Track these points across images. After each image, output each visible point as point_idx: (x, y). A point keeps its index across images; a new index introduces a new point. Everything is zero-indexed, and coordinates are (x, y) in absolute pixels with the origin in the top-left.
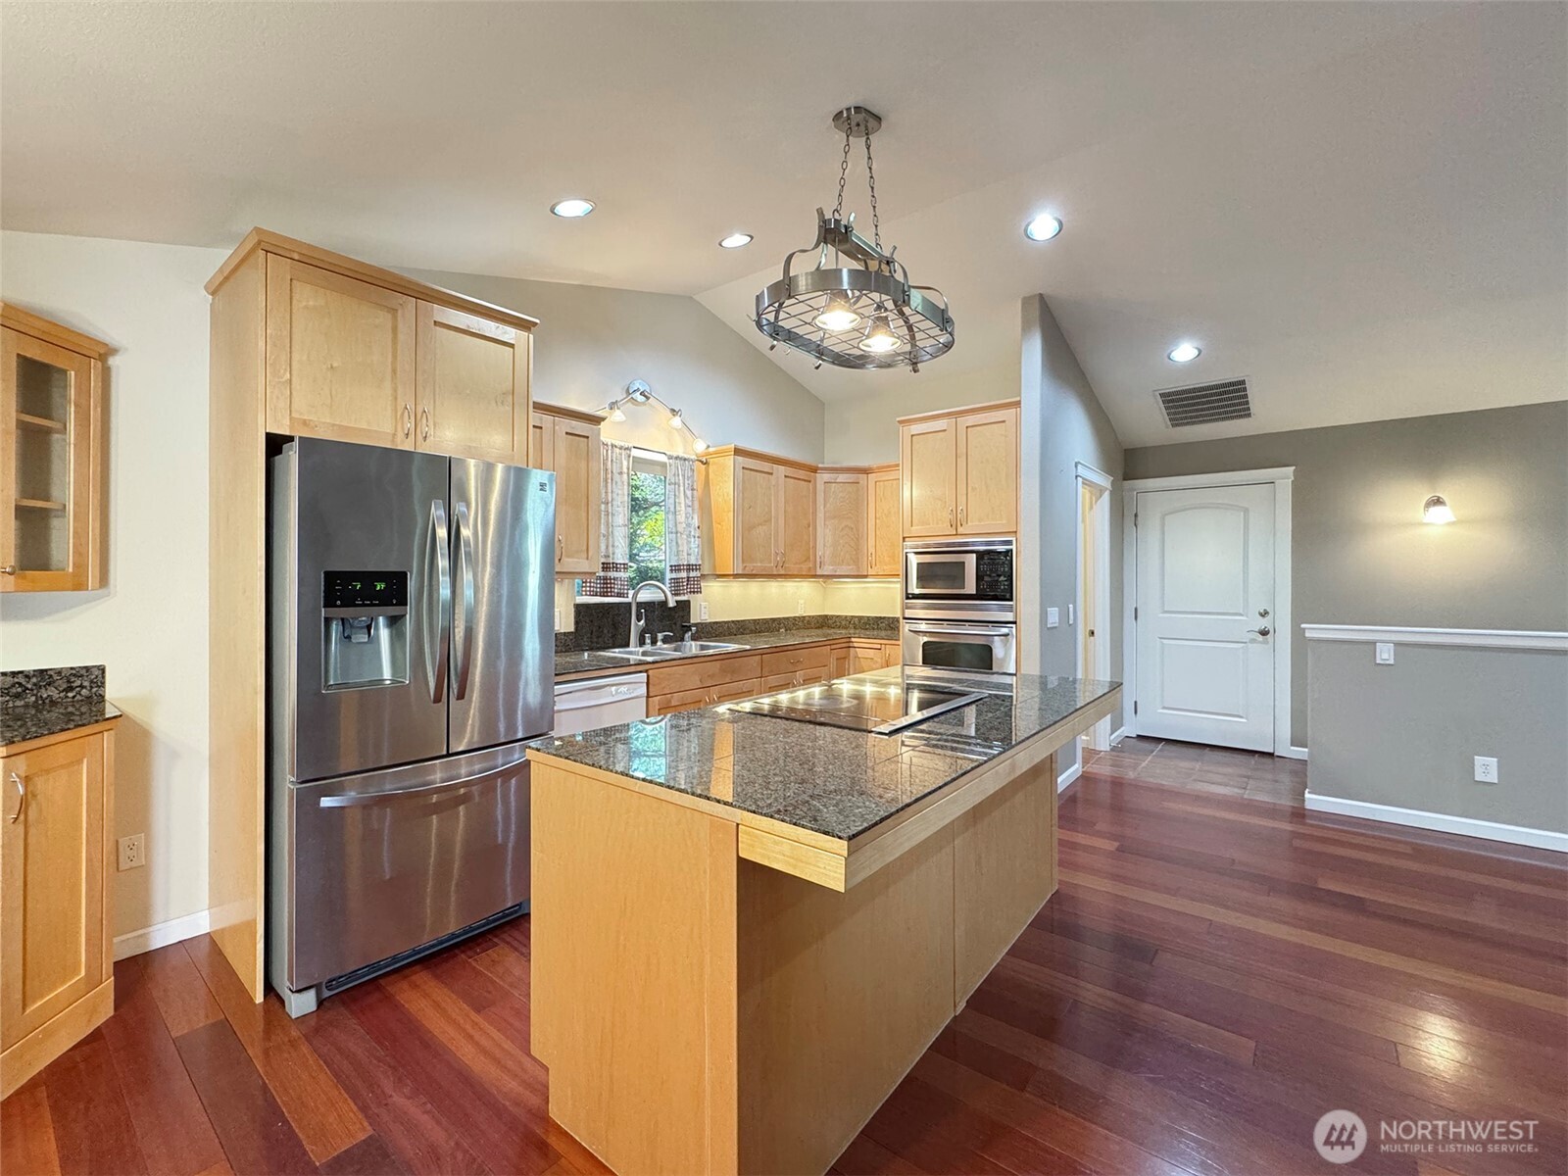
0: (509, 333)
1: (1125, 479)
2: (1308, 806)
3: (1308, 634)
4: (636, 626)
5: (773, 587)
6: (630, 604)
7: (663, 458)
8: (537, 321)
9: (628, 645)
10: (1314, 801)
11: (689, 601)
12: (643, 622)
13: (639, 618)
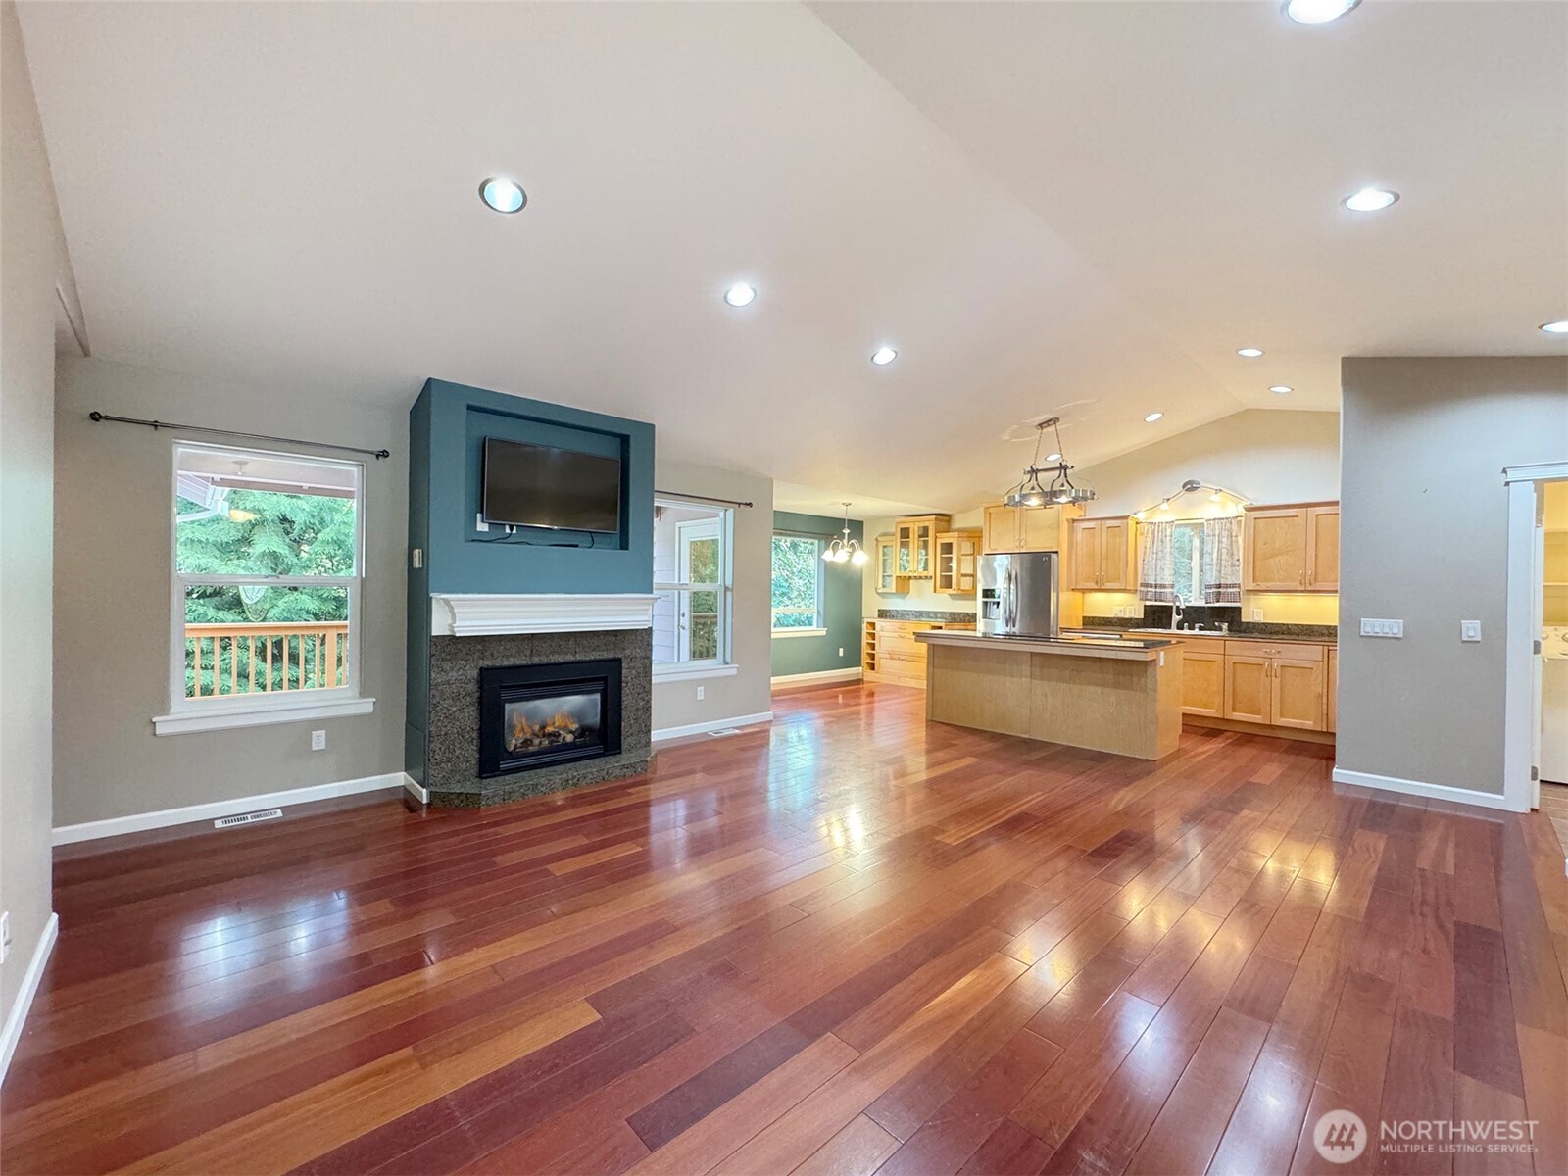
4: (1176, 618)
6: (1171, 607)
9: (1170, 628)
11: (1240, 608)
12: (1181, 617)
13: (1178, 614)
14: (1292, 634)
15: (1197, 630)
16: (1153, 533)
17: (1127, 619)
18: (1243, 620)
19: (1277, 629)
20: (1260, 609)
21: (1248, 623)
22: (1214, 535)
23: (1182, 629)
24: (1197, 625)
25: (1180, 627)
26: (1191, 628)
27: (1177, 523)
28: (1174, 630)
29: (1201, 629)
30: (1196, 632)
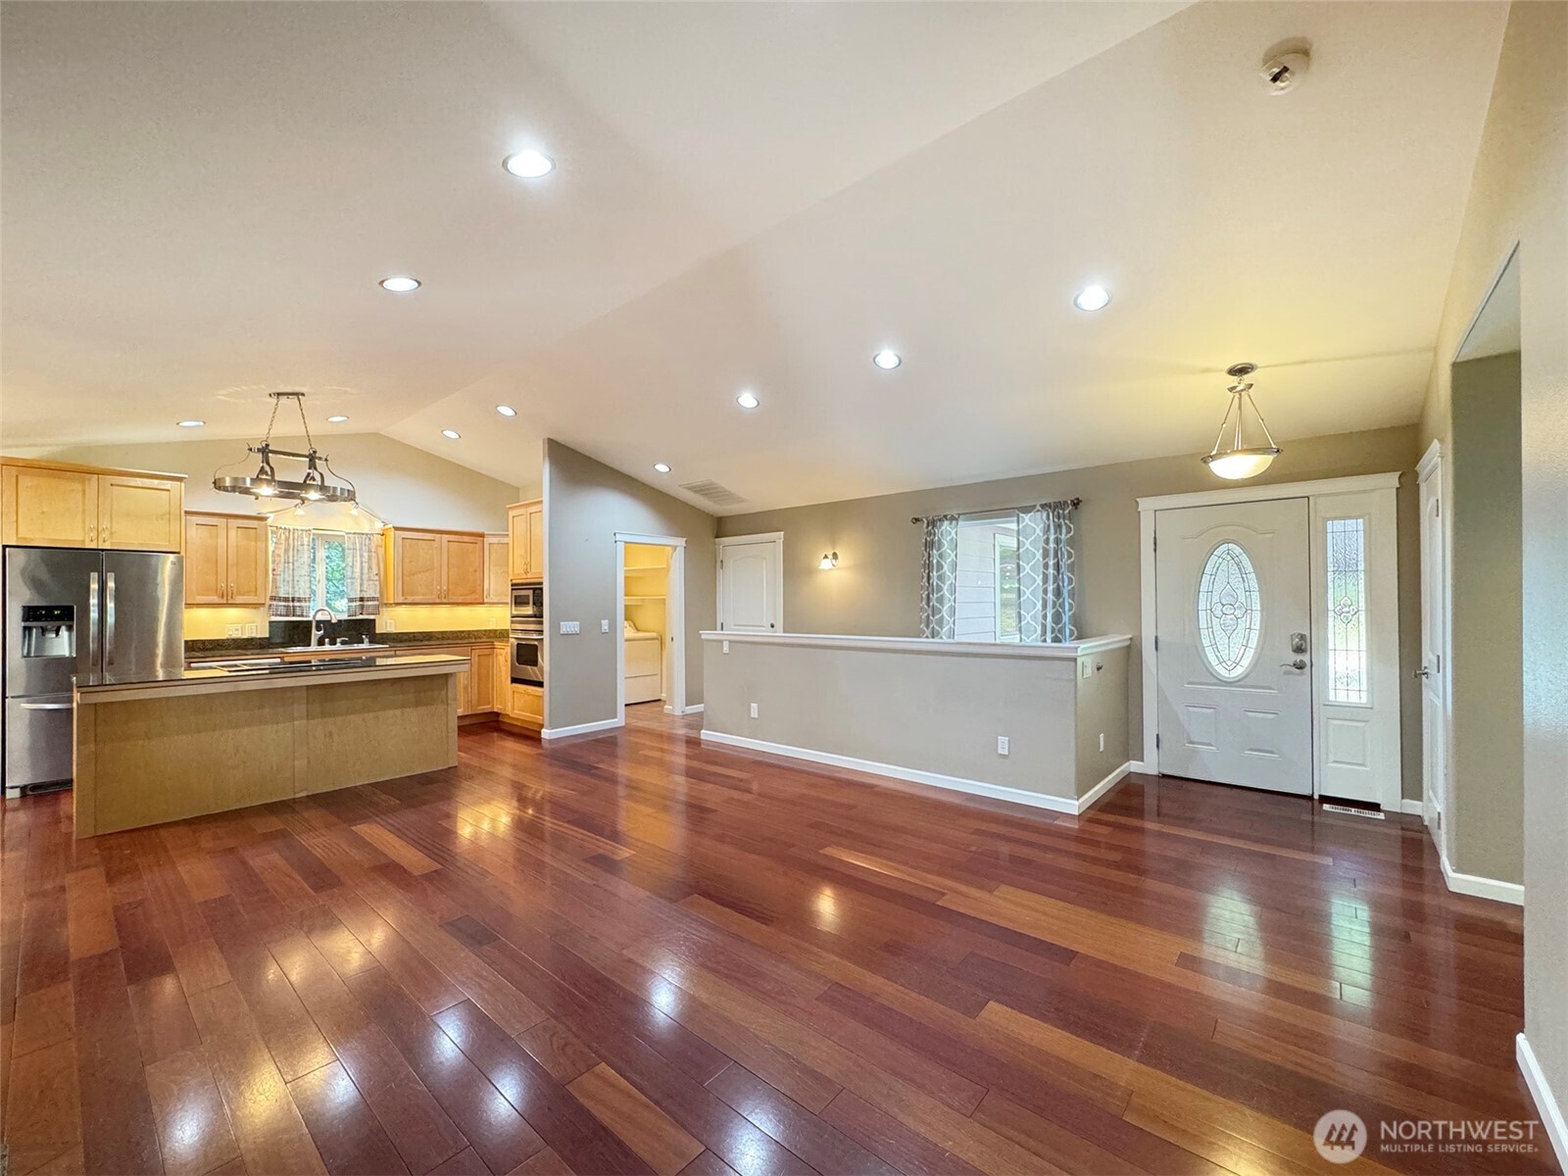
0: (168, 484)
1: (717, 537)
2: (702, 737)
3: (703, 637)
4: (315, 634)
5: (463, 611)
6: (310, 622)
7: (344, 534)
8: (186, 476)
9: (309, 645)
10: (706, 735)
11: (374, 620)
12: (322, 632)
13: (318, 629)
14: (417, 640)
15: (338, 645)
16: (287, 539)
17: (247, 639)
18: (377, 631)
19: (406, 637)
20: (393, 620)
21: (382, 634)
22: (355, 549)
23: (324, 644)
24: (338, 640)
25: (321, 642)
26: (333, 643)
27: (313, 531)
28: (314, 647)
29: (343, 643)
30: (338, 646)
